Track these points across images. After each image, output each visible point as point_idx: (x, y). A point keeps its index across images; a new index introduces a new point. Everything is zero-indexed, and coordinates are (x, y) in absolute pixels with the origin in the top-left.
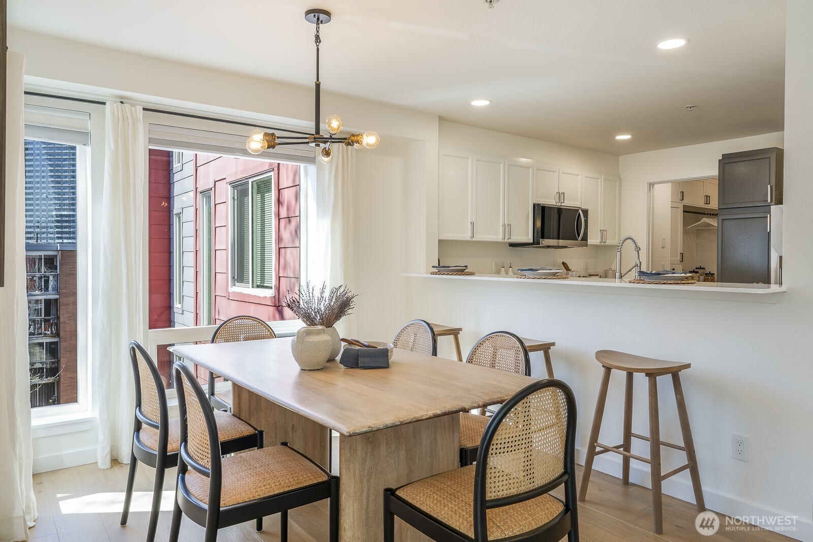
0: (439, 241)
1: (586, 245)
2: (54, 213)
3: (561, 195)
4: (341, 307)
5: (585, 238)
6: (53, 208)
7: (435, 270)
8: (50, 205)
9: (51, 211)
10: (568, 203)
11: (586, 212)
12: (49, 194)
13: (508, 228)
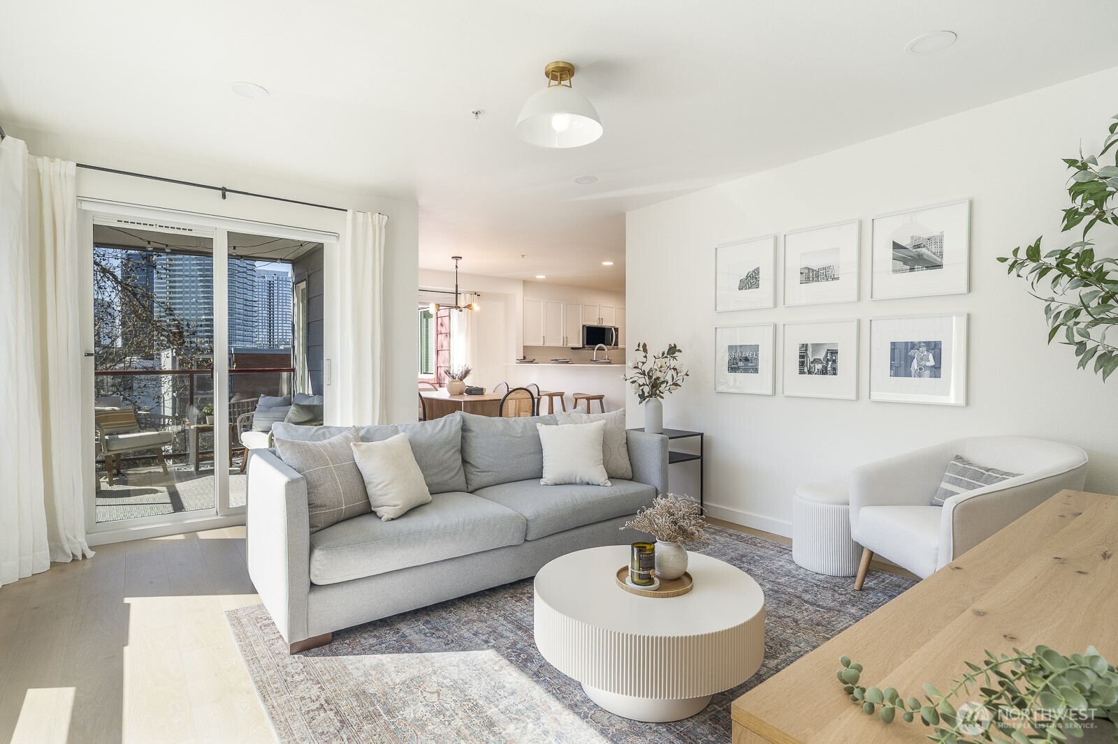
0: (525, 347)
1: (618, 349)
2: (204, 317)
3: (601, 320)
4: (467, 373)
5: (616, 344)
6: (202, 312)
7: (518, 361)
8: (200, 309)
9: (201, 315)
10: (606, 324)
11: (616, 330)
12: (198, 298)
13: (566, 339)
